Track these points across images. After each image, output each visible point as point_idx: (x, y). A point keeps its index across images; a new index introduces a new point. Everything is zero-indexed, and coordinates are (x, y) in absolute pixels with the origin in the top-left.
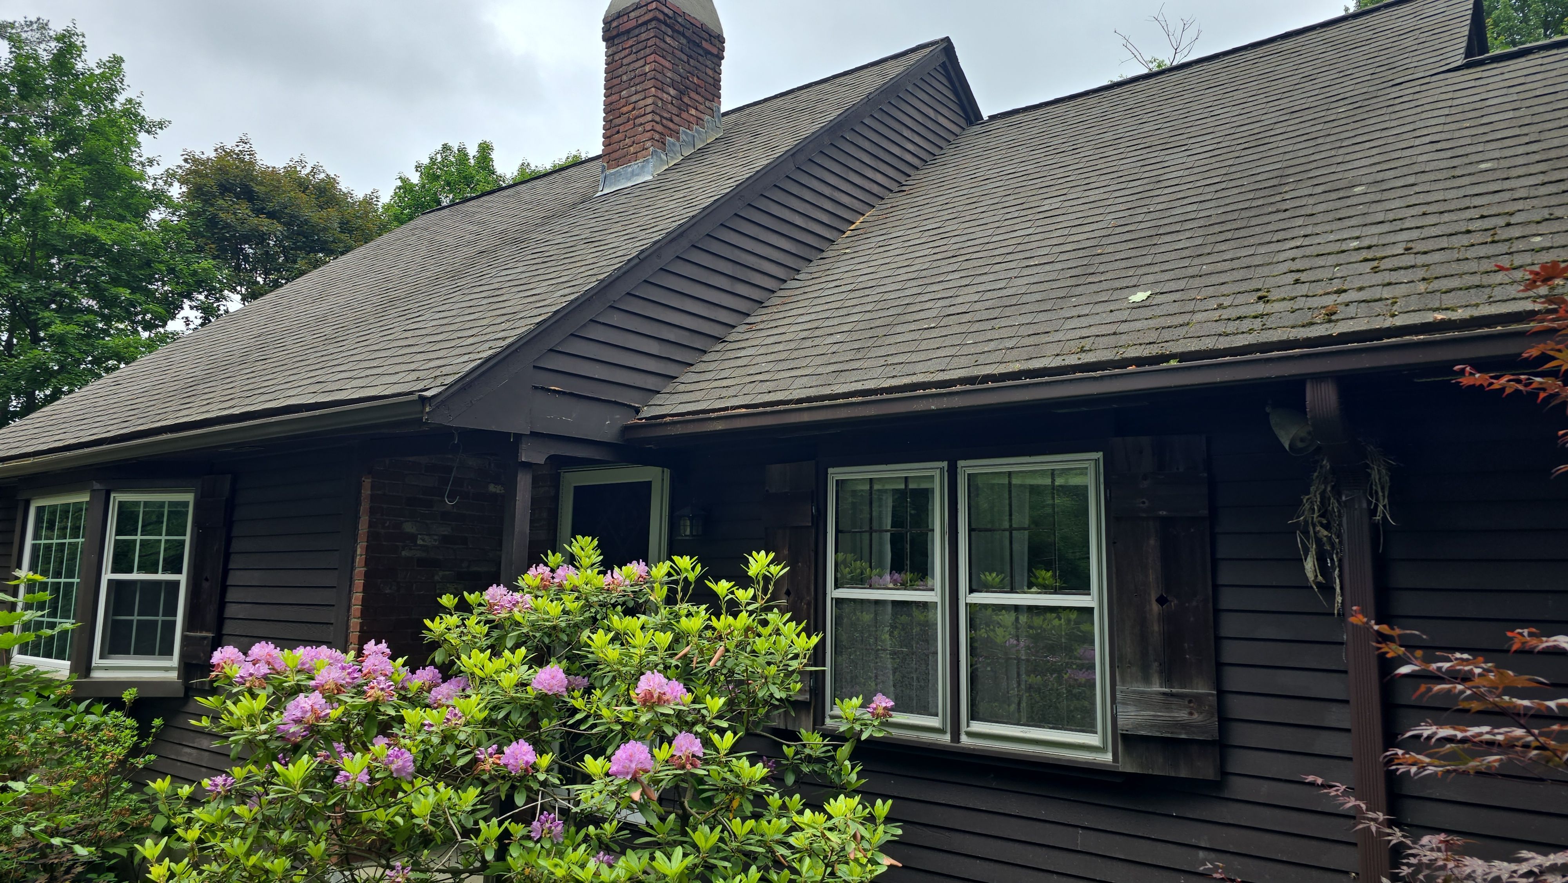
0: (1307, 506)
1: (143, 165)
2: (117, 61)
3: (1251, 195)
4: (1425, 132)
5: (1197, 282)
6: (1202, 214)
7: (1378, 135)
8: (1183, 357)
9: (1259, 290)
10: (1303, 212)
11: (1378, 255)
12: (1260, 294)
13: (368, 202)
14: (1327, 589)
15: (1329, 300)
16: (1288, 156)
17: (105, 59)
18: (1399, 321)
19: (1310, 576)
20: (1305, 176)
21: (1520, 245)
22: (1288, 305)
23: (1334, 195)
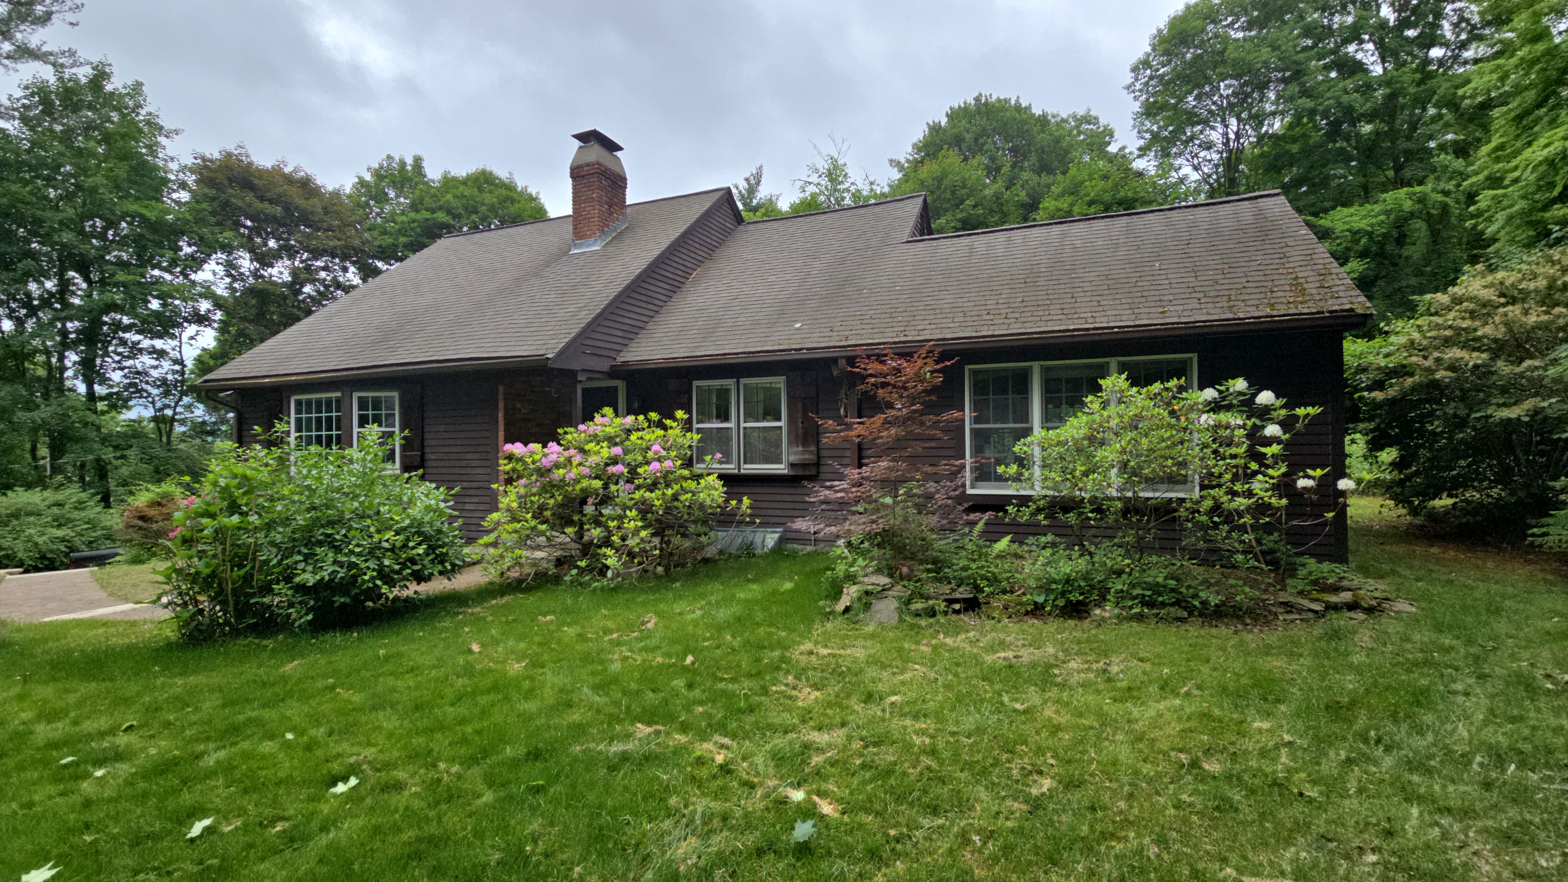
0: (841, 394)
1: (166, 161)
2: (138, 85)
3: (836, 287)
4: (888, 270)
5: (814, 322)
6: (821, 293)
8: (808, 349)
11: (863, 318)
12: (831, 330)
13: (336, 194)
15: (847, 333)
17: (130, 83)
19: (842, 413)
20: (852, 282)
22: (837, 333)
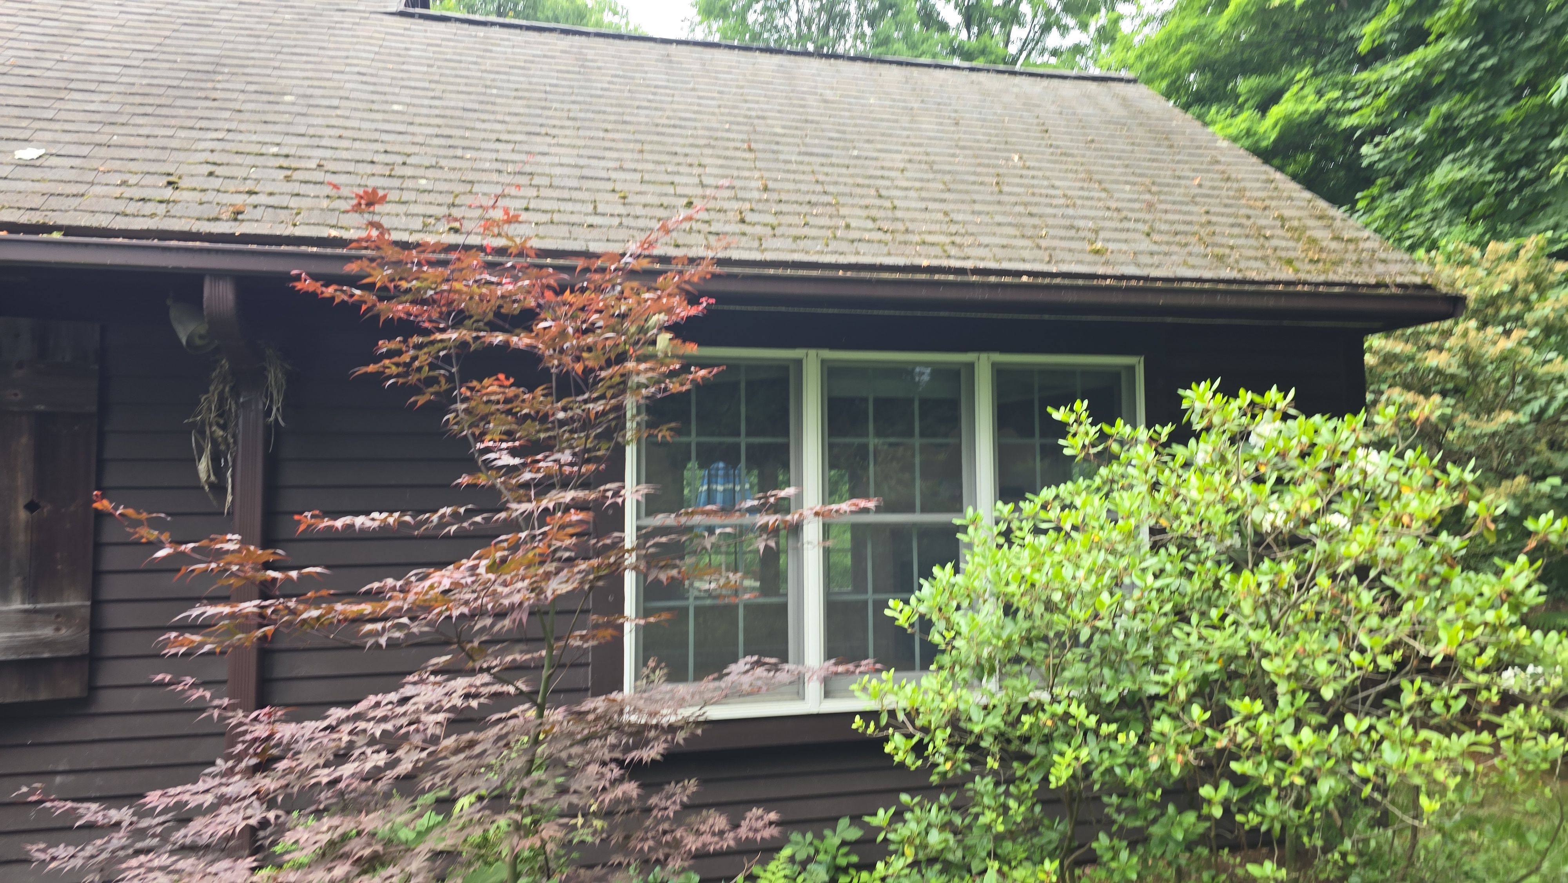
0: (205, 405)
3: (182, 75)
4: (355, 62)
5: (103, 152)
6: (124, 80)
7: (316, 51)
8: (68, 230)
9: (169, 174)
10: (231, 105)
11: (293, 165)
12: (171, 179)
14: (219, 488)
15: (239, 200)
16: (227, 46)
18: (299, 232)
19: (203, 476)
20: (241, 70)
21: (409, 184)
22: (197, 196)
23: (265, 98)
